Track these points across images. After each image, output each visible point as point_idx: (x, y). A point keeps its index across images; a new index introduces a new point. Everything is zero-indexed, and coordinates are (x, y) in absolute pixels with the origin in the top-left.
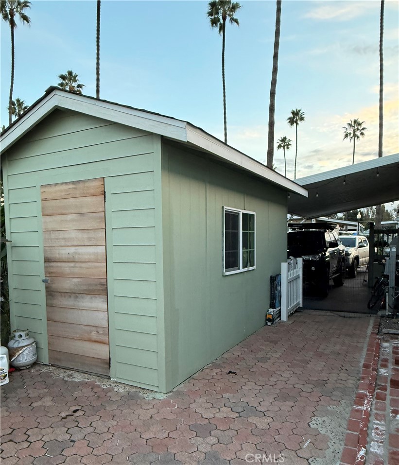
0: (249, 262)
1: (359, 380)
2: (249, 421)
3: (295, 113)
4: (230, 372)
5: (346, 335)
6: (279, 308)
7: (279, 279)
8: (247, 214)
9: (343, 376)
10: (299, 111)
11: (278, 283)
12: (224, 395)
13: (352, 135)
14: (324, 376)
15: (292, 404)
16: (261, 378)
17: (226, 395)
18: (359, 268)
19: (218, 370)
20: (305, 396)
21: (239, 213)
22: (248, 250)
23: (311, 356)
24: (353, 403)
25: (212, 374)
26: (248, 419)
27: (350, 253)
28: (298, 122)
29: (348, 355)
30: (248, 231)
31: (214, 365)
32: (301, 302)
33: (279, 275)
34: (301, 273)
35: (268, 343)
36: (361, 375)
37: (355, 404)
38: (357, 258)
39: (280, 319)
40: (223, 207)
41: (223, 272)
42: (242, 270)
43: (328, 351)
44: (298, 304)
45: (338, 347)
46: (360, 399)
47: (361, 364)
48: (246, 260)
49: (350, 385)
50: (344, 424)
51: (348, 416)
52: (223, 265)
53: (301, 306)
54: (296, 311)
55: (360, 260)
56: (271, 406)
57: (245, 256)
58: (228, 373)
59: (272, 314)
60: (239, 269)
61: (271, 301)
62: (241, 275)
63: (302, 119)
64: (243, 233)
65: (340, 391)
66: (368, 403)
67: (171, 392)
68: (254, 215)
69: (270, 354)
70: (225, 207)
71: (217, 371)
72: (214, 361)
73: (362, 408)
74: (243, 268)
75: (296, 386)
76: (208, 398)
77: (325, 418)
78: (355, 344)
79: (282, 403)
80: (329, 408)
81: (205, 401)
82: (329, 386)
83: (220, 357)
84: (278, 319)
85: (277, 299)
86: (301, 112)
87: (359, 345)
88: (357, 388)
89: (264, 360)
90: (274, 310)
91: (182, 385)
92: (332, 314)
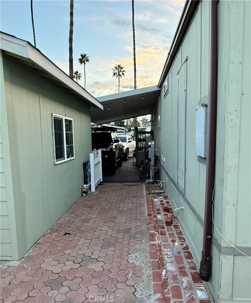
0: (70, 154)
1: (148, 224)
2: (88, 268)
3: (83, 56)
4: (66, 234)
5: (133, 197)
6: (90, 184)
7: (89, 165)
8: (67, 120)
9: (139, 223)
10: (86, 55)
11: (89, 167)
12: (65, 252)
13: (117, 74)
14: (128, 225)
15: (114, 249)
16: (88, 234)
17: (67, 252)
18: (129, 154)
19: (56, 233)
20: (120, 241)
21: (62, 119)
22: (70, 145)
23: (117, 213)
24: (149, 241)
25: (53, 238)
26: (87, 266)
27: (124, 146)
28: (85, 62)
29: (138, 209)
30: (69, 132)
31: (52, 230)
32: (102, 179)
33: (88, 162)
34: (100, 160)
35: (87, 208)
36: (148, 221)
37: (150, 241)
38: (128, 149)
39: (91, 191)
40: (52, 114)
41: (54, 162)
42: (66, 160)
43: (125, 209)
44: (100, 180)
45: (130, 205)
46: (152, 237)
47: (146, 214)
48: (68, 153)
49: (144, 229)
50: (148, 255)
51: (149, 250)
52: (54, 157)
53: (102, 181)
54: (99, 185)
55: (129, 150)
56: (101, 253)
57: (68, 149)
58: (65, 235)
59: (86, 188)
60: (65, 159)
61: (84, 180)
62: (66, 163)
63: (88, 61)
64: (66, 133)
65: (140, 233)
66: (158, 239)
67: (23, 258)
68: (72, 121)
69: (90, 216)
70: (54, 114)
71: (56, 235)
72: (52, 227)
73: (155, 242)
74: (67, 158)
75: (113, 236)
76: (53, 257)
77: (136, 254)
78: (140, 202)
79: (107, 250)
80: (136, 246)
81: (52, 260)
82: (132, 231)
83: (56, 224)
84: (90, 191)
85: (88, 178)
86: (87, 56)
87: (142, 202)
88: (149, 230)
89: (87, 221)
90: (87, 185)
91: (31, 251)
92: (121, 184)
